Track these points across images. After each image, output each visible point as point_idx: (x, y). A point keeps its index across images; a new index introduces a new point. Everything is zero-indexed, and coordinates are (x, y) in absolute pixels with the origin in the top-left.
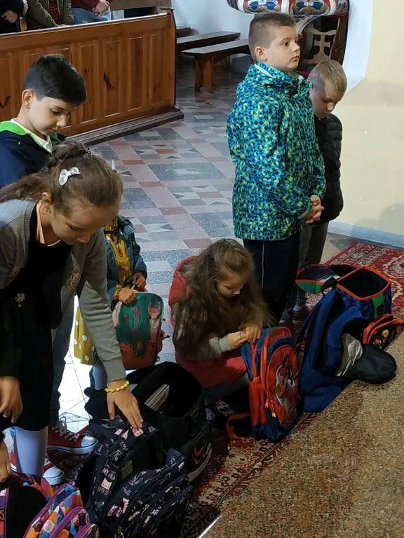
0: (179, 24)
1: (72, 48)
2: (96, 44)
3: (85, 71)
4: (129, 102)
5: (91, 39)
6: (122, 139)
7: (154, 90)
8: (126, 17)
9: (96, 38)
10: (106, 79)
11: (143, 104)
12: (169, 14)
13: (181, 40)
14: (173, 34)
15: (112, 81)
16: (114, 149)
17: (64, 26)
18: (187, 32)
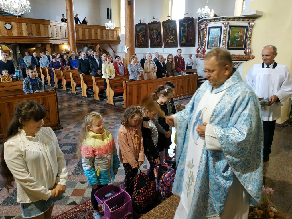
0: (199, 75)
1: (175, 81)
2: (180, 80)
3: (177, 85)
4: (186, 92)
5: (179, 79)
6: (184, 99)
7: (192, 89)
8: (187, 74)
9: (180, 78)
10: (182, 87)
11: (190, 92)
12: (196, 74)
13: (199, 79)
14: (197, 78)
15: (183, 87)
16: (183, 102)
17: (173, 76)
18: (200, 77)
